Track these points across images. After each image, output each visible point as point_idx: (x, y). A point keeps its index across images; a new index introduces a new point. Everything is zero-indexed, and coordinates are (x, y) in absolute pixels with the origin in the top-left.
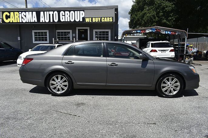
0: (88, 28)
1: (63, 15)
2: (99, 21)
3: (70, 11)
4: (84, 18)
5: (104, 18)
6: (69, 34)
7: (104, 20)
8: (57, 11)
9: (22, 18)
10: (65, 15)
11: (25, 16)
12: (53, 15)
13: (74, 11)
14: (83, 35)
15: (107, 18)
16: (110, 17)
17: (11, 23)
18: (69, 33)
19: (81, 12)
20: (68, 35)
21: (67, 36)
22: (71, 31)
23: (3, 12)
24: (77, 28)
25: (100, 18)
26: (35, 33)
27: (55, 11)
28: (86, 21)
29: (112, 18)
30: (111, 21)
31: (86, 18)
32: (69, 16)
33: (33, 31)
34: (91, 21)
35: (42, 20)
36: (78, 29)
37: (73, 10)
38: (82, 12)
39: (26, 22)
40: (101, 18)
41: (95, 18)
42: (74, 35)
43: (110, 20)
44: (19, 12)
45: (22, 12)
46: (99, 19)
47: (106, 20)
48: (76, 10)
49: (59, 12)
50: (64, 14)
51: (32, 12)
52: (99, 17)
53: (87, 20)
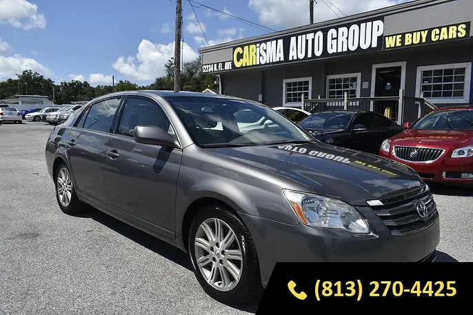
0: (403, 65)
1: (333, 39)
2: (424, 41)
3: (348, 26)
4: (381, 39)
5: (440, 28)
6: (354, 84)
7: (439, 34)
8: (322, 30)
9: (260, 55)
10: (337, 38)
11: (265, 51)
12: (313, 40)
13: (359, 24)
14: (389, 84)
15: (448, 27)
16: (457, 25)
17: (244, 67)
18: (355, 79)
19: (376, 23)
20: (352, 85)
21: (350, 88)
22: (359, 75)
23: (234, 48)
24: (375, 67)
25: (426, 32)
26: (289, 84)
27: (318, 30)
28: (387, 46)
29: (464, 26)
30: (463, 33)
31: (387, 38)
32: (347, 38)
33: (285, 81)
34: (400, 44)
35: (293, 54)
36: (377, 69)
37: (356, 20)
38: (379, 23)
39: (266, 64)
40: (430, 31)
41: (412, 33)
42: (366, 85)
43: (458, 31)
44: (255, 44)
45: (260, 43)
46: (424, 35)
47: (444, 36)
48: (363, 22)
49: (325, 32)
50: (335, 36)
51: (277, 39)
52: (424, 30)
53: (390, 43)
